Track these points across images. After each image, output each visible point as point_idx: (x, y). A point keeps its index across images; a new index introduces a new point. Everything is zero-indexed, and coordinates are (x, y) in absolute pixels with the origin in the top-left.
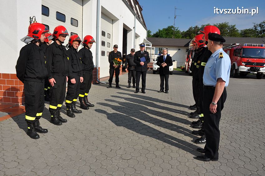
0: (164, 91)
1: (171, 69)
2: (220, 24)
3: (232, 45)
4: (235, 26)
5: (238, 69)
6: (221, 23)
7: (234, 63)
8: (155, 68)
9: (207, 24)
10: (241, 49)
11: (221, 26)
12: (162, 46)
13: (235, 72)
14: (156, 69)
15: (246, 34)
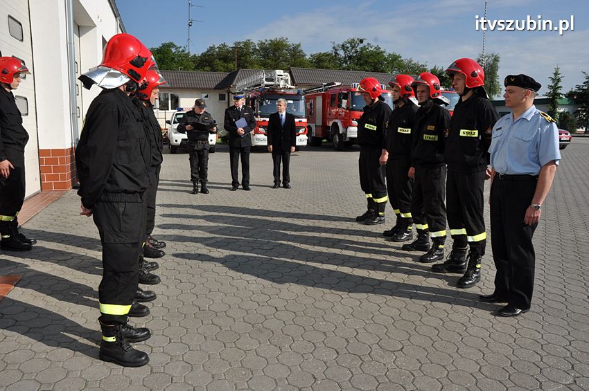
0: (281, 185)
1: (211, 141)
2: (271, 41)
3: (325, 86)
4: (299, 45)
5: (345, 134)
6: (273, 39)
7: (336, 121)
8: (176, 141)
9: (244, 41)
10: (348, 93)
11: (275, 45)
12: (175, 88)
13: (339, 139)
14: (179, 142)
15: (320, 62)
